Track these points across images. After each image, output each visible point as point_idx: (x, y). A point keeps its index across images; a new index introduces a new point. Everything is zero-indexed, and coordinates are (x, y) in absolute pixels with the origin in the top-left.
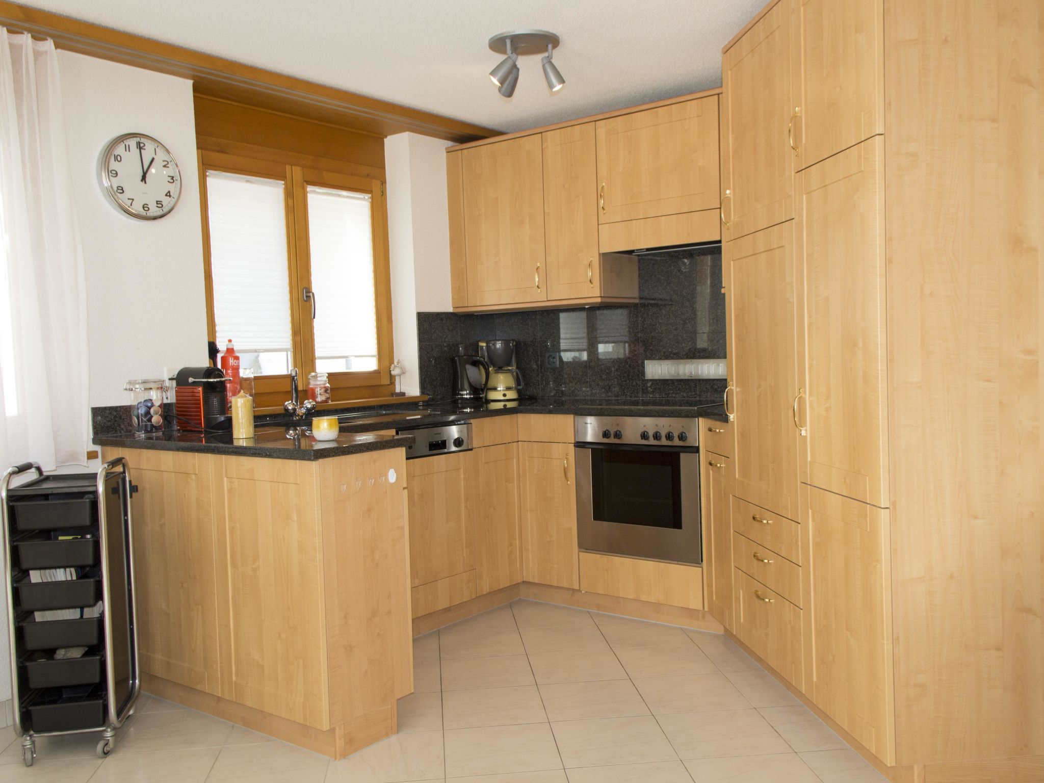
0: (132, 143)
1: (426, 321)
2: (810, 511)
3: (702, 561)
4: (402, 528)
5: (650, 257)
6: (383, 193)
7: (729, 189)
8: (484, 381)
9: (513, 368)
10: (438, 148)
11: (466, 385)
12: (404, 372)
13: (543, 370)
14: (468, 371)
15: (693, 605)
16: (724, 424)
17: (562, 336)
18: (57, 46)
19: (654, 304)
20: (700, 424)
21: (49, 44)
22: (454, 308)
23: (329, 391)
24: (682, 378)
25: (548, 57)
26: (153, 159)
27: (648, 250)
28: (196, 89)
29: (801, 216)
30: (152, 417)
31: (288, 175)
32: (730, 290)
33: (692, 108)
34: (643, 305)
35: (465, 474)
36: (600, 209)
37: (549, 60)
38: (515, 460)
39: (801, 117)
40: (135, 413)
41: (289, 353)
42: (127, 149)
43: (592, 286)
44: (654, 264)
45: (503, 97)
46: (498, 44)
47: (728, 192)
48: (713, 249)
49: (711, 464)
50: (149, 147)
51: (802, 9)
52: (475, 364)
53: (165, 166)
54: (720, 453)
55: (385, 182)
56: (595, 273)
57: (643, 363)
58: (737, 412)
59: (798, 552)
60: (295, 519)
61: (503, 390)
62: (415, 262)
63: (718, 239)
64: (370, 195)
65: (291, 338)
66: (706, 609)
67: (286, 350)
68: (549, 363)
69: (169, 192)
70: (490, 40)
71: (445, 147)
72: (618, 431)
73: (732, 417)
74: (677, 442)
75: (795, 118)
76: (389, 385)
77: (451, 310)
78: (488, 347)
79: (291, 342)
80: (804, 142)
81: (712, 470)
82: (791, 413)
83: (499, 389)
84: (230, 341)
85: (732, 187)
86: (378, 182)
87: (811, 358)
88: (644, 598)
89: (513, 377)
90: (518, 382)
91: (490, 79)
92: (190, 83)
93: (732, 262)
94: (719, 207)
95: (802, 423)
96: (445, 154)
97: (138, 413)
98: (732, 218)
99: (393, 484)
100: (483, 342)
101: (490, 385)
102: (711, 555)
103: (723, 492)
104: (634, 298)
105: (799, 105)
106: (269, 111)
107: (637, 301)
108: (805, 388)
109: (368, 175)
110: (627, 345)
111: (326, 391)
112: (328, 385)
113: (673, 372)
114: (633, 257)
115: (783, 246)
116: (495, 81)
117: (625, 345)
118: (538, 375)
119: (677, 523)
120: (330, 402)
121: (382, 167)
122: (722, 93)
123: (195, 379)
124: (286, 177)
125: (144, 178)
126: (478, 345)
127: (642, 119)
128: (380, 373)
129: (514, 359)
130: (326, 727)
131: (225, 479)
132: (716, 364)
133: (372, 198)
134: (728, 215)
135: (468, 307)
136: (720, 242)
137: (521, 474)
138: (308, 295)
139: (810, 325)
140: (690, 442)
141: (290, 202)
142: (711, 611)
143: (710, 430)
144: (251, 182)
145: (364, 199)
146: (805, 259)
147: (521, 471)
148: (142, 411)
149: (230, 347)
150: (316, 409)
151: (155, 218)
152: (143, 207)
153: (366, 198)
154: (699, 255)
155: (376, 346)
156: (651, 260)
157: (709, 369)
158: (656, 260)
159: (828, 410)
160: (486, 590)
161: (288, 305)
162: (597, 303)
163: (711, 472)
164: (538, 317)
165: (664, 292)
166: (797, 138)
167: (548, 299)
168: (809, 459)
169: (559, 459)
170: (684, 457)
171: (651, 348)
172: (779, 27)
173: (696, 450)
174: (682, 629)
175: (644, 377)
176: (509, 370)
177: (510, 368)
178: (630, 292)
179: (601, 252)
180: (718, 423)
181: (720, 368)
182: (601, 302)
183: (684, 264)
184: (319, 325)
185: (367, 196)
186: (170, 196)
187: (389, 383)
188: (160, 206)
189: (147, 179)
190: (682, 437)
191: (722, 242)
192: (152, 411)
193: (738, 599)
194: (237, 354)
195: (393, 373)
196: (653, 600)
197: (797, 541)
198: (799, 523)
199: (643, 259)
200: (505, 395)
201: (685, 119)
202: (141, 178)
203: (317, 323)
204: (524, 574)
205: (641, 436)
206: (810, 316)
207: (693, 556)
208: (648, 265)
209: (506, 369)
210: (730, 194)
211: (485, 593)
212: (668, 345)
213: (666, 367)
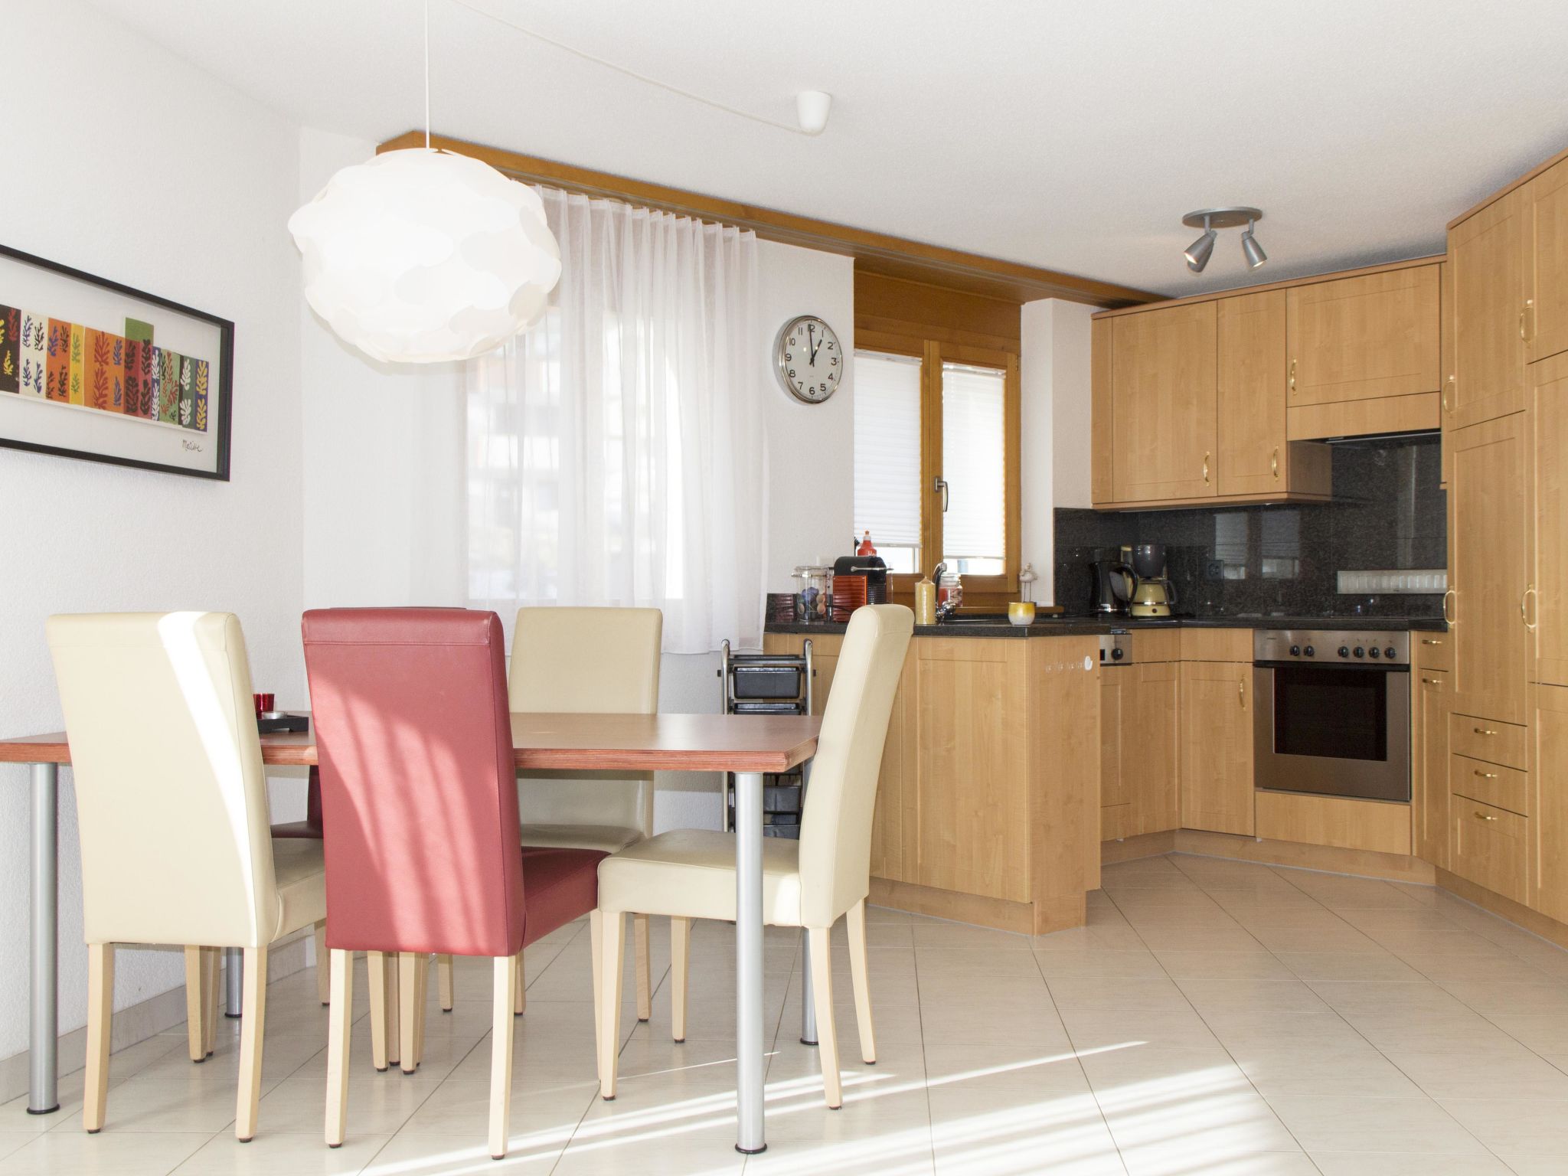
0: (804, 325)
1: (1064, 518)
2: (1538, 711)
3: (1411, 798)
4: (1094, 718)
5: (1347, 447)
6: (1018, 368)
7: (1453, 373)
8: (1129, 595)
9: (1164, 578)
10: (1082, 314)
11: (1109, 596)
12: (1035, 579)
13: (1201, 583)
14: (1112, 580)
15: (1398, 851)
16: (1442, 635)
17: (1219, 540)
18: (758, 236)
19: (1352, 503)
20: (1412, 639)
21: (752, 234)
22: (1094, 504)
23: (961, 594)
24: (1387, 592)
25: (1249, 232)
26: (821, 341)
27: (1346, 438)
28: (858, 266)
29: (1532, 407)
30: (817, 605)
31: (926, 351)
32: (1452, 484)
33: (1408, 277)
34: (1339, 505)
35: (1122, 691)
36: (1290, 390)
37: (1250, 233)
38: (1176, 682)
39: (1533, 309)
40: (802, 601)
41: (917, 550)
42: (801, 332)
43: (1276, 479)
44: (1352, 454)
45: (1192, 271)
46: (1194, 220)
47: (1451, 378)
48: (1430, 440)
49: (1425, 681)
50: (818, 328)
51: (1535, 205)
52: (1120, 570)
53: (829, 348)
54: (1435, 668)
55: (1020, 356)
56: (1280, 464)
57: (1335, 575)
58: (1459, 617)
59: (1524, 757)
60: (1000, 696)
61: (1153, 605)
62: (1054, 447)
63: (1437, 426)
64: (1005, 371)
65: (920, 532)
66: (1415, 854)
67: (913, 546)
68: (1210, 574)
69: (832, 374)
70: (1184, 217)
71: (1090, 313)
72: (1309, 647)
73: (1451, 624)
74: (1383, 659)
75: (1527, 311)
76: (1015, 593)
77: (1090, 506)
78: (1134, 552)
79: (920, 538)
80: (1536, 334)
81: (1427, 691)
82: (1519, 611)
83: (1146, 603)
84: (867, 533)
85: (1456, 372)
86: (1014, 357)
87: (1541, 552)
88: (1337, 843)
89: (1164, 588)
90: (1170, 596)
91: (1185, 256)
92: (850, 261)
93: (1455, 454)
94: (1439, 390)
95: (1531, 620)
96: (1090, 321)
97: (805, 601)
98: (1456, 405)
99: (1089, 671)
100: (1126, 545)
101: (1137, 598)
102: (1423, 794)
103: (1439, 712)
104: (1326, 495)
105: (1531, 297)
106: (927, 285)
107: (1329, 499)
108: (1534, 583)
109: (1003, 348)
110: (1297, 562)
111: (959, 593)
112: (960, 587)
113: (1374, 586)
114: (1326, 446)
115: (1513, 438)
116: (1191, 259)
117: (1294, 563)
118: (1194, 589)
119: (1380, 754)
120: (962, 607)
121: (1017, 338)
122: (1446, 262)
123: (858, 567)
124: (923, 354)
125: (812, 361)
126: (1120, 550)
127: (1344, 289)
128: (1007, 578)
129: (1164, 569)
130: (1027, 900)
131: (918, 662)
132: (1429, 576)
133: (1006, 374)
134: (1451, 401)
135: (1113, 503)
136: (1439, 430)
137: (1182, 700)
138: (940, 484)
139: (1540, 518)
140: (1398, 660)
141: (926, 381)
142: (1420, 856)
143: (1425, 642)
144: (894, 361)
145: (996, 375)
146: (1536, 452)
147: (1183, 696)
148: (808, 598)
149: (867, 539)
150: (955, 612)
151: (818, 402)
152: (810, 391)
153: (999, 373)
154: (1410, 445)
155: (1004, 547)
156: (1349, 449)
157: (1421, 582)
158: (1356, 450)
159: (1557, 602)
160: (1141, 831)
161: (918, 495)
162: (1282, 499)
163: (1425, 692)
164: (1197, 517)
165: (1364, 488)
166: (1529, 331)
167: (1220, 494)
168: (1537, 656)
169: (1232, 681)
170: (1391, 678)
171: (1346, 556)
172: (1511, 216)
173: (1406, 668)
174: (1385, 882)
175: (1336, 591)
176: (1160, 581)
177: (1160, 579)
178: (1320, 488)
179: (1289, 439)
180: (1435, 634)
181: (1435, 581)
182: (1287, 499)
183: (1380, 455)
184: (948, 519)
185: (1000, 372)
186: (832, 379)
187: (1016, 591)
188: (823, 389)
189: (815, 362)
190: (1389, 653)
191: (1442, 429)
192: (818, 598)
193: (1454, 829)
194: (875, 548)
195: (1022, 578)
196: (1348, 845)
197: (1524, 745)
198: (1526, 726)
199: (1339, 449)
200: (1154, 611)
201: (1399, 289)
202: (809, 361)
203: (947, 517)
204: (1183, 820)
205: (1339, 652)
206: (1540, 510)
207: (1399, 792)
208: (1344, 456)
209: (1154, 579)
210: (1454, 380)
211: (1139, 834)
212: (1368, 552)
213: (1366, 579)
